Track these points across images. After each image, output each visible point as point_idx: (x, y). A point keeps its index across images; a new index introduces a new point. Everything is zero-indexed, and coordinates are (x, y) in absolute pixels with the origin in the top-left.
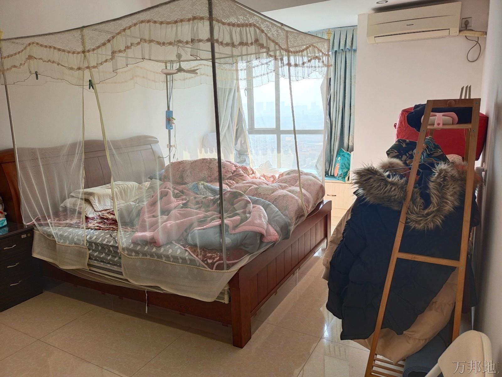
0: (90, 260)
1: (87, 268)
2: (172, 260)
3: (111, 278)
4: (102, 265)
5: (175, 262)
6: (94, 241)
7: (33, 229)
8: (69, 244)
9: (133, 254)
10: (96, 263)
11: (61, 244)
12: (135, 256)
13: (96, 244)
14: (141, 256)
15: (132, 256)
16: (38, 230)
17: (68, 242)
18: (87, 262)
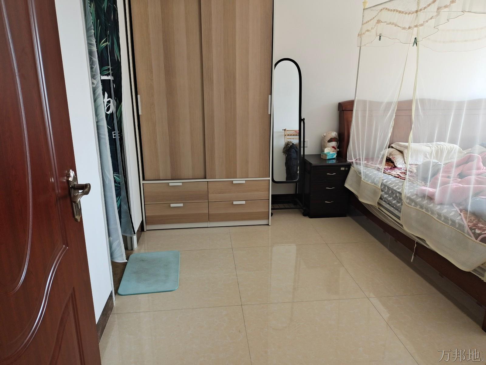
0: (380, 200)
1: (377, 205)
2: (443, 219)
3: (392, 220)
4: (387, 206)
5: (445, 222)
6: (388, 185)
7: (351, 165)
8: (371, 183)
9: (413, 204)
10: (383, 203)
11: (365, 182)
12: (414, 206)
13: (389, 188)
14: (418, 207)
15: (412, 205)
16: (354, 167)
17: (370, 181)
18: (377, 201)
